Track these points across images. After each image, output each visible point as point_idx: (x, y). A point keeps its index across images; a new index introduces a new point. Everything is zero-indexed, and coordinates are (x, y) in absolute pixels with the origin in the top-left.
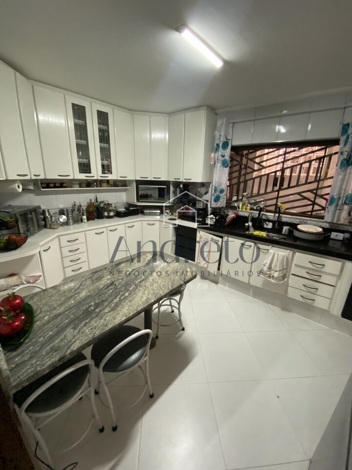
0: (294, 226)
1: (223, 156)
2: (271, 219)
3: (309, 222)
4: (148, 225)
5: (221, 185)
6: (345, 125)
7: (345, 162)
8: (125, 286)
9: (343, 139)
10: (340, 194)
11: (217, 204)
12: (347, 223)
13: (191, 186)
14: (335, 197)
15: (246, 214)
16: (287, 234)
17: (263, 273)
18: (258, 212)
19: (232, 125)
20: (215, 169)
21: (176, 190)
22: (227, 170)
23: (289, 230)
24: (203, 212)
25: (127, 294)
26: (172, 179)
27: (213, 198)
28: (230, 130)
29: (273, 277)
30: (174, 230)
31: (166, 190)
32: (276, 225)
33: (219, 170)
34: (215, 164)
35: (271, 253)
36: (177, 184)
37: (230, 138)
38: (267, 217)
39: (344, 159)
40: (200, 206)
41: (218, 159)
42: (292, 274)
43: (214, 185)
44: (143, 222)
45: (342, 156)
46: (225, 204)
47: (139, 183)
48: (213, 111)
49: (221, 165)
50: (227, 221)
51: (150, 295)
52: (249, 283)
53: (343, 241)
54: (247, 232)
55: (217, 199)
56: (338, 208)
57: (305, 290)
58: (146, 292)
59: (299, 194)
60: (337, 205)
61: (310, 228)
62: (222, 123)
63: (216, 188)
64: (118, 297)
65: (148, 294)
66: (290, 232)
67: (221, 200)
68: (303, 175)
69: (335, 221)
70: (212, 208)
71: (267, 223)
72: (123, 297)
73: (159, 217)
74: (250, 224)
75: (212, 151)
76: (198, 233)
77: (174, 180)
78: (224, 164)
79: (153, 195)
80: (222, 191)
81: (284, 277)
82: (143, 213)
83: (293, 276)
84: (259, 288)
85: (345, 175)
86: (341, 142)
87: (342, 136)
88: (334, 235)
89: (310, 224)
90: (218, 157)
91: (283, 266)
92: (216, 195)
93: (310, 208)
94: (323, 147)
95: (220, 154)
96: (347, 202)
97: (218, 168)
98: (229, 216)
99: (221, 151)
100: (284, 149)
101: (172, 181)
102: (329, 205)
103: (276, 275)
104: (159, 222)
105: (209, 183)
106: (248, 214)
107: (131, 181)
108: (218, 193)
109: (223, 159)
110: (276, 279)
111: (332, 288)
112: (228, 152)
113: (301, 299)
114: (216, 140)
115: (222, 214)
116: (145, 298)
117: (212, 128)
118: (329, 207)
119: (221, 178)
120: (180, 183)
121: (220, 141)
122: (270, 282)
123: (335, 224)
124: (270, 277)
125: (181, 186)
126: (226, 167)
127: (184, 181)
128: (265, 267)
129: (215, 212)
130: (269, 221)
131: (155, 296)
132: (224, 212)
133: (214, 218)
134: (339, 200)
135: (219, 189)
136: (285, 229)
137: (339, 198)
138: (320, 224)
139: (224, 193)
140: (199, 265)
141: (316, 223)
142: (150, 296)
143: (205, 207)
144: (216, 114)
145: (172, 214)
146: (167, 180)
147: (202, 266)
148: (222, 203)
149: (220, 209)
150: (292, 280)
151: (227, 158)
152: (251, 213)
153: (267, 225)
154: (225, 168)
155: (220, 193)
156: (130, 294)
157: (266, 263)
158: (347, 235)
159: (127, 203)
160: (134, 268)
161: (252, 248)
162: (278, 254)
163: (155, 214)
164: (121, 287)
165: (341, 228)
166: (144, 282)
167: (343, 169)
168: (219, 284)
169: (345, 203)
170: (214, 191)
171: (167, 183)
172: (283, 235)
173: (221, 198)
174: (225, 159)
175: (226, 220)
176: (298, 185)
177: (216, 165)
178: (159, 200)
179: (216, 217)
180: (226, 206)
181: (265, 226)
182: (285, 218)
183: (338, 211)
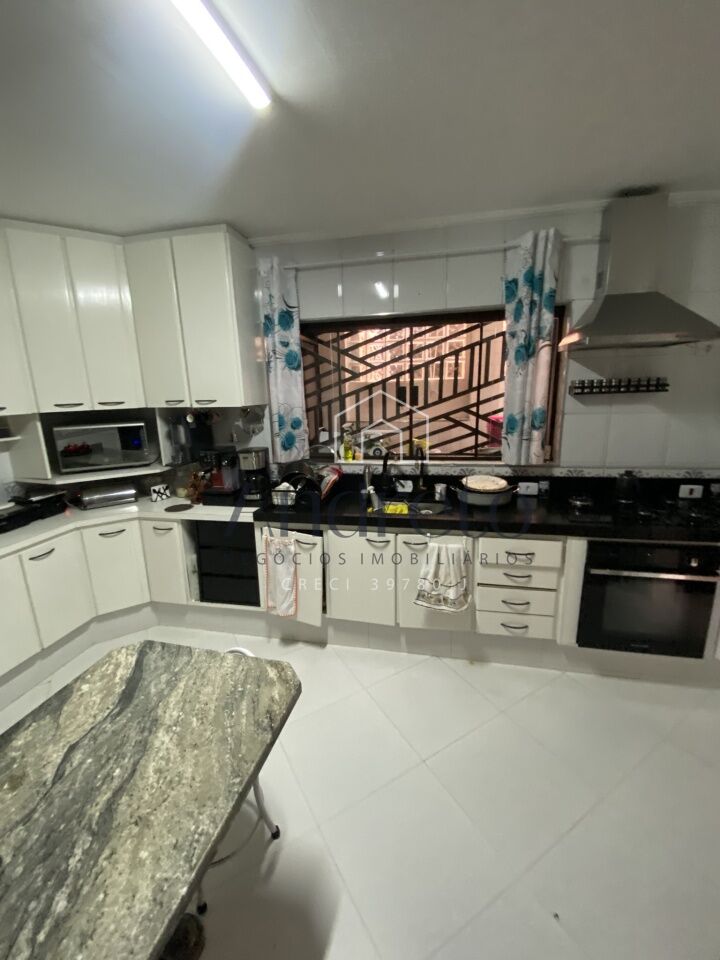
0: (454, 481)
1: (286, 344)
2: (408, 473)
3: (477, 469)
4: (101, 538)
5: (292, 409)
6: (510, 282)
7: (523, 350)
8: (45, 858)
9: (510, 308)
10: (523, 411)
11: (290, 455)
12: (541, 462)
13: (215, 417)
14: (518, 417)
15: (359, 470)
16: (444, 499)
17: (423, 596)
18: (381, 462)
19: (292, 274)
20: (272, 375)
21: (176, 430)
22: (299, 375)
23: (448, 490)
24: (260, 477)
25: (61, 904)
26: (158, 403)
27: (278, 441)
28: (291, 284)
29: (445, 600)
30: (187, 539)
31: (144, 434)
32: (421, 484)
33: (283, 376)
34: (269, 363)
35: (434, 548)
36: (175, 416)
37: (293, 303)
38: (400, 471)
39: (521, 346)
40: (249, 463)
41: (274, 352)
42: (479, 584)
43: (275, 410)
44: (85, 531)
45: (515, 340)
46: (308, 453)
47: (50, 421)
48: (246, 238)
49: (284, 364)
50: (324, 492)
51: (165, 863)
52: (397, 624)
53: (539, 496)
54: (370, 510)
55: (288, 444)
56: (525, 437)
57: (508, 610)
58: (144, 854)
59: (446, 416)
60: (522, 434)
61: (484, 481)
62: (272, 267)
63: (281, 418)
64: (26, 934)
65: (157, 860)
66: (450, 495)
67: (297, 444)
68: (448, 378)
69: (523, 463)
70: (279, 464)
71: (402, 481)
72: (48, 923)
73: (134, 509)
74: (370, 489)
75: (257, 335)
76: (257, 533)
77: (165, 406)
78: (291, 362)
79: (104, 446)
80: (296, 424)
81: (466, 594)
82: (79, 504)
83: (480, 587)
84: (419, 629)
85: (526, 375)
86: (507, 314)
87: (508, 302)
88: (524, 488)
89: (480, 473)
90: (274, 346)
91: (461, 572)
92: (284, 433)
93: (470, 442)
94: (474, 324)
95: (277, 340)
96: (537, 424)
97: (279, 372)
98: (327, 479)
99: (278, 333)
100: (408, 329)
101: (161, 409)
102: (507, 433)
103: (451, 594)
104: (136, 523)
105: (262, 408)
106: (363, 467)
107: (22, 421)
108: (288, 429)
109: (286, 350)
110: (454, 603)
111: (553, 594)
112: (294, 335)
113: (503, 632)
114: (261, 309)
115: (309, 476)
116: (146, 891)
117: (247, 280)
118: (509, 437)
119: (288, 392)
120: (184, 412)
121: (273, 310)
122: (441, 613)
123: (524, 466)
124: (440, 601)
125: (189, 419)
126: (297, 369)
127: (196, 406)
128: (427, 582)
129: (290, 473)
130: (406, 477)
131: (188, 859)
132: (311, 471)
133: (292, 488)
134: (523, 422)
135: (288, 420)
136: (440, 488)
137: (523, 419)
138: (497, 470)
139: (302, 428)
140: (274, 613)
141: (489, 469)
142: (166, 870)
143: (262, 465)
144: (251, 247)
145: (174, 493)
146: (143, 406)
147: (281, 614)
148: (300, 451)
149: (299, 464)
150: (479, 596)
151: (295, 348)
152: (367, 466)
153: (403, 486)
154: (293, 371)
155: (293, 428)
156: (74, 896)
157: (427, 574)
158: (545, 485)
159: (18, 483)
160: (73, 739)
161: (392, 543)
162: (447, 549)
163: (120, 501)
164: (28, 870)
165: (532, 473)
166: (125, 799)
167: (521, 363)
168: (328, 646)
169: (533, 427)
170: (276, 425)
171: (145, 414)
172: (438, 502)
173: (297, 440)
174: (291, 351)
175: (319, 490)
176: (441, 400)
177: (272, 364)
178: (124, 461)
179: (295, 487)
180: (311, 457)
181: (400, 489)
182: (435, 468)
183: (525, 443)
